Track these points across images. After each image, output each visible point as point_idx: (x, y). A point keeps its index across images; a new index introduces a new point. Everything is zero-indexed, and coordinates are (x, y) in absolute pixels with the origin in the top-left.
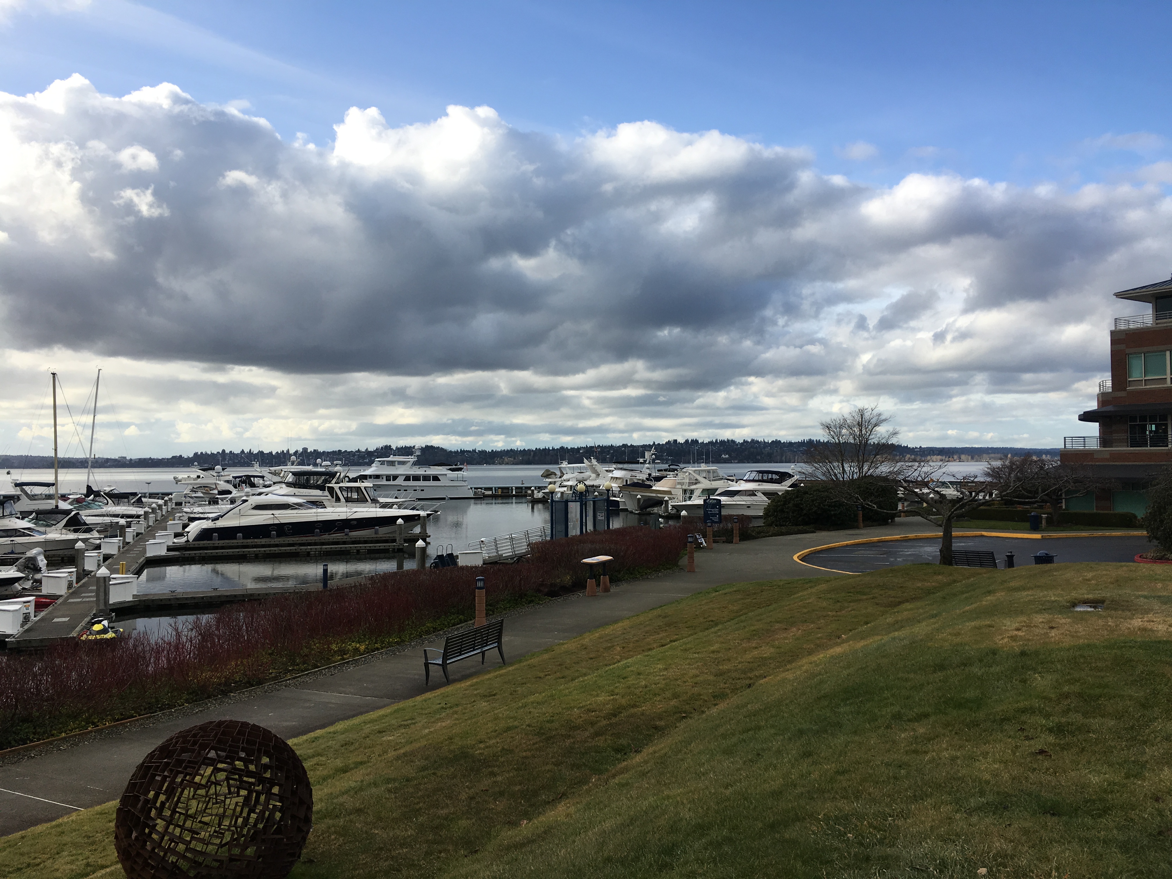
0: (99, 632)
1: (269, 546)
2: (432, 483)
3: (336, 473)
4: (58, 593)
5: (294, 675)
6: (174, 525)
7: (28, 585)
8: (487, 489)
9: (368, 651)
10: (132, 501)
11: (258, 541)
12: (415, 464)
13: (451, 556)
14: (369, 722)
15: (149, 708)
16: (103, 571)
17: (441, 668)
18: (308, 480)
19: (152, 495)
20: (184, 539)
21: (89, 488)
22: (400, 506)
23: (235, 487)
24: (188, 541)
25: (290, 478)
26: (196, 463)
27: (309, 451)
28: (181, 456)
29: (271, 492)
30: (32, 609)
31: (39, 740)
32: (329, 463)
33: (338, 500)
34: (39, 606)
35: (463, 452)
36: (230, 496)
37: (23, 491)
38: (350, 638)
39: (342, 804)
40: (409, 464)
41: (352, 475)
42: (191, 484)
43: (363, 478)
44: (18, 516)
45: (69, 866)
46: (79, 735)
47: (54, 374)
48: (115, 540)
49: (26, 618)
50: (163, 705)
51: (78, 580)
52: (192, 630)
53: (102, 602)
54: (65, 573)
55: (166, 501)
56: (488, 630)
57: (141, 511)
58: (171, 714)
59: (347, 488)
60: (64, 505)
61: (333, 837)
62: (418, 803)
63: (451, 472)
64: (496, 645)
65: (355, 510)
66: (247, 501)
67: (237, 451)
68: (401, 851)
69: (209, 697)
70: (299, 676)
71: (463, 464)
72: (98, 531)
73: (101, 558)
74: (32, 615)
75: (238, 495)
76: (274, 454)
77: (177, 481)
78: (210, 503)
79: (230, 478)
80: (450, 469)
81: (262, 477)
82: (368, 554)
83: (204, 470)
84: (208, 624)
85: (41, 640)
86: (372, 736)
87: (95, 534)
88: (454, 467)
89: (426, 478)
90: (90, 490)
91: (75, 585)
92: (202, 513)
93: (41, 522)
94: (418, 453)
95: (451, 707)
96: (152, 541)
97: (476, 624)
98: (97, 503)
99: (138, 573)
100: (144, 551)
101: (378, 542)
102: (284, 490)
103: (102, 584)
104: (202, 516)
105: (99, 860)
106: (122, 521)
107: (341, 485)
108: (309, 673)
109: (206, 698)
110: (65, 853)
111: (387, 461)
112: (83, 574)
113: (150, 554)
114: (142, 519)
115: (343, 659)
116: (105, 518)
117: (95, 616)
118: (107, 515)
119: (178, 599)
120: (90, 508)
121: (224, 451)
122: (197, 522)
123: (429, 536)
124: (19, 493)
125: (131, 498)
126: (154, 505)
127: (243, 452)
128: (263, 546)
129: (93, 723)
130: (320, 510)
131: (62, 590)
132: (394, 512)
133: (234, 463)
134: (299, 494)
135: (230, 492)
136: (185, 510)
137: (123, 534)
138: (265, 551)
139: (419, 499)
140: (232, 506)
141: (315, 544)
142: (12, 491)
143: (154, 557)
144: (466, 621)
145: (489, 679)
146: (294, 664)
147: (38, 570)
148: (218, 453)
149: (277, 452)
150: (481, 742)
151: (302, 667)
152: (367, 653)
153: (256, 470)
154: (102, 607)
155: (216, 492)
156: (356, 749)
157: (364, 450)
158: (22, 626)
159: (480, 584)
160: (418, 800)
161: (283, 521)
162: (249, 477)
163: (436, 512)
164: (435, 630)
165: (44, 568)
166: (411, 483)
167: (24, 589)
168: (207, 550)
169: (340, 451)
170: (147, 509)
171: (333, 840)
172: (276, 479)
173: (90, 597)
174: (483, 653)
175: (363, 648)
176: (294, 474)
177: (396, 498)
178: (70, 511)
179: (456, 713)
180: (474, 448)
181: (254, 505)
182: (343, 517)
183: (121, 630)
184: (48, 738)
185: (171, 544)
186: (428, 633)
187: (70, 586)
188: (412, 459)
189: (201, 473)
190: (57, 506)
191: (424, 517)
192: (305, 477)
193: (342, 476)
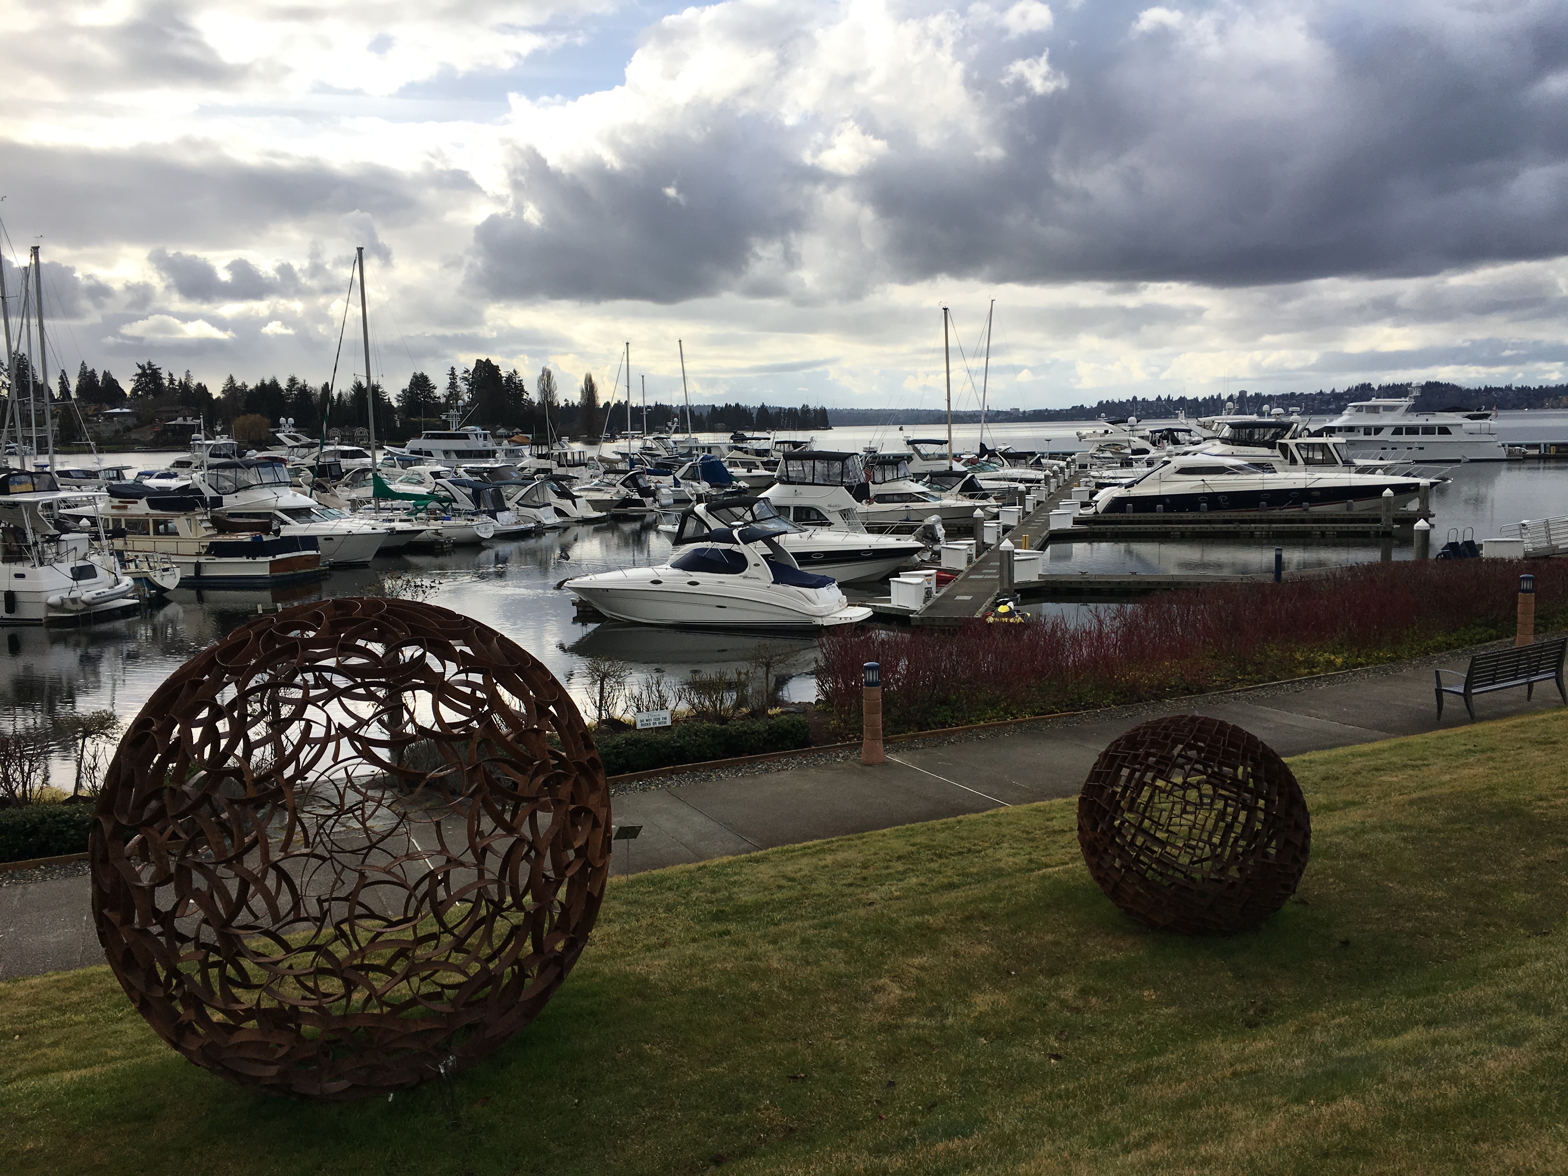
0: (1005, 615)
1: (1199, 522)
2: (1437, 438)
3: (1292, 424)
4: (958, 568)
5: (1245, 687)
6: (1080, 491)
7: (927, 556)
8: (1529, 446)
9: (1346, 666)
10: (1030, 462)
11: (1184, 515)
12: (1411, 410)
13: (1470, 545)
14: (1360, 756)
15: (1071, 704)
16: (1007, 544)
17: (1462, 698)
18: (1251, 435)
19: (1052, 456)
20: (1093, 510)
21: (982, 446)
22: (1387, 470)
23: (1154, 444)
24: (1096, 512)
25: (1226, 432)
26: (1103, 414)
27: (1248, 395)
28: (1082, 406)
29: (1201, 452)
30: (933, 585)
31: (957, 725)
32: (1280, 410)
33: (1294, 461)
34: (941, 581)
35: (1489, 390)
36: (1147, 456)
37: (915, 449)
38: (1321, 647)
39: (1337, 845)
40: (1400, 409)
41: (1313, 428)
42: (1097, 441)
43: (1331, 431)
44: (912, 478)
45: (1011, 859)
46: (998, 725)
47: (945, 309)
48: (1014, 509)
49: (928, 593)
50: (1086, 703)
51: (978, 554)
52: (1115, 619)
53: (1006, 581)
54: (965, 545)
55: (1068, 463)
56: (1541, 652)
57: (1041, 475)
58: (1097, 715)
59: (1308, 444)
60: (958, 467)
61: (1331, 880)
62: (1448, 861)
63: (1469, 421)
64: (1553, 674)
65: (1318, 475)
66: (1169, 462)
67: (1152, 398)
68: (1428, 913)
69: (1140, 701)
70: (1251, 689)
71: (1491, 409)
72: (995, 498)
73: (1001, 530)
74: (934, 590)
75: (1157, 455)
76: (1200, 400)
77: (1081, 437)
78: (1122, 466)
79: (1147, 433)
80: (1468, 417)
81: (1189, 431)
82: (1338, 537)
83: (1112, 423)
84: (1134, 613)
85: (945, 619)
86: (1364, 773)
87: (993, 502)
88: (1476, 413)
89: (1428, 430)
90: (983, 449)
91: (974, 559)
92: (1113, 478)
93: (935, 486)
94: (1416, 393)
95: (1483, 751)
96: (1056, 511)
97: (1517, 642)
98: (991, 465)
99: (1043, 548)
100: (1047, 523)
101: (1351, 521)
102: (1218, 447)
103: (1006, 558)
104: (1113, 481)
105: (1043, 858)
106: (1022, 487)
107: (1299, 440)
108: (1264, 687)
109: (1136, 702)
110: (1006, 845)
111: (1367, 406)
112: (982, 547)
113: (1054, 526)
114: (1043, 484)
115: (1313, 673)
116: (1002, 482)
117: (999, 596)
118: (1005, 479)
119: (1090, 582)
120: (984, 471)
121: (1135, 398)
122: (1107, 489)
123: (1433, 516)
124: (912, 452)
125: (1029, 457)
126: (1055, 468)
127: (1159, 398)
128: (1190, 522)
129: (1012, 715)
130: (1267, 476)
131: (961, 565)
132: (1377, 479)
133: (1148, 413)
134: (1239, 453)
135: (1147, 452)
136: (1092, 473)
137: (1022, 502)
138: (1193, 528)
139: (1417, 462)
140: (1150, 469)
141: (1261, 521)
142: (906, 450)
143: (1059, 530)
144: (1498, 638)
145: (1544, 720)
146: (1244, 672)
147: (937, 541)
148: (1128, 401)
149: (1205, 398)
150: (1541, 799)
151: (1256, 678)
152: (1346, 668)
153: (1181, 421)
154: (1006, 586)
155: (1129, 451)
156: (1343, 786)
157: (1328, 392)
158: (925, 602)
159: (1525, 585)
160: (1449, 858)
161: (1216, 490)
162: (1171, 431)
163: (1445, 479)
164: (1449, 646)
165: (942, 539)
166: (1404, 438)
167: (923, 561)
168: (1120, 524)
169: (1293, 394)
170: (1047, 472)
171: (1332, 884)
172: (1207, 433)
173: (991, 574)
174: (1530, 685)
175: (1339, 661)
176: (1232, 426)
177: (1381, 459)
178: (965, 473)
179: (1492, 759)
180: (1508, 384)
181: (1178, 467)
182: (1301, 485)
183: (1029, 614)
184: (966, 724)
185: (1077, 516)
186: (1437, 649)
187: (970, 561)
188: (1406, 402)
189: (1110, 427)
190: (951, 468)
191: (1425, 487)
192: (1248, 431)
193: (1299, 429)
